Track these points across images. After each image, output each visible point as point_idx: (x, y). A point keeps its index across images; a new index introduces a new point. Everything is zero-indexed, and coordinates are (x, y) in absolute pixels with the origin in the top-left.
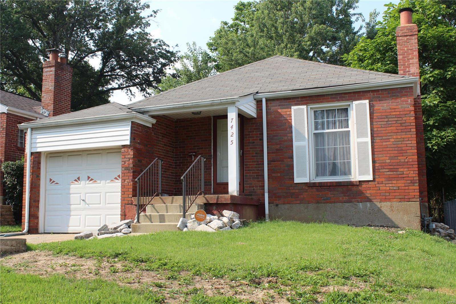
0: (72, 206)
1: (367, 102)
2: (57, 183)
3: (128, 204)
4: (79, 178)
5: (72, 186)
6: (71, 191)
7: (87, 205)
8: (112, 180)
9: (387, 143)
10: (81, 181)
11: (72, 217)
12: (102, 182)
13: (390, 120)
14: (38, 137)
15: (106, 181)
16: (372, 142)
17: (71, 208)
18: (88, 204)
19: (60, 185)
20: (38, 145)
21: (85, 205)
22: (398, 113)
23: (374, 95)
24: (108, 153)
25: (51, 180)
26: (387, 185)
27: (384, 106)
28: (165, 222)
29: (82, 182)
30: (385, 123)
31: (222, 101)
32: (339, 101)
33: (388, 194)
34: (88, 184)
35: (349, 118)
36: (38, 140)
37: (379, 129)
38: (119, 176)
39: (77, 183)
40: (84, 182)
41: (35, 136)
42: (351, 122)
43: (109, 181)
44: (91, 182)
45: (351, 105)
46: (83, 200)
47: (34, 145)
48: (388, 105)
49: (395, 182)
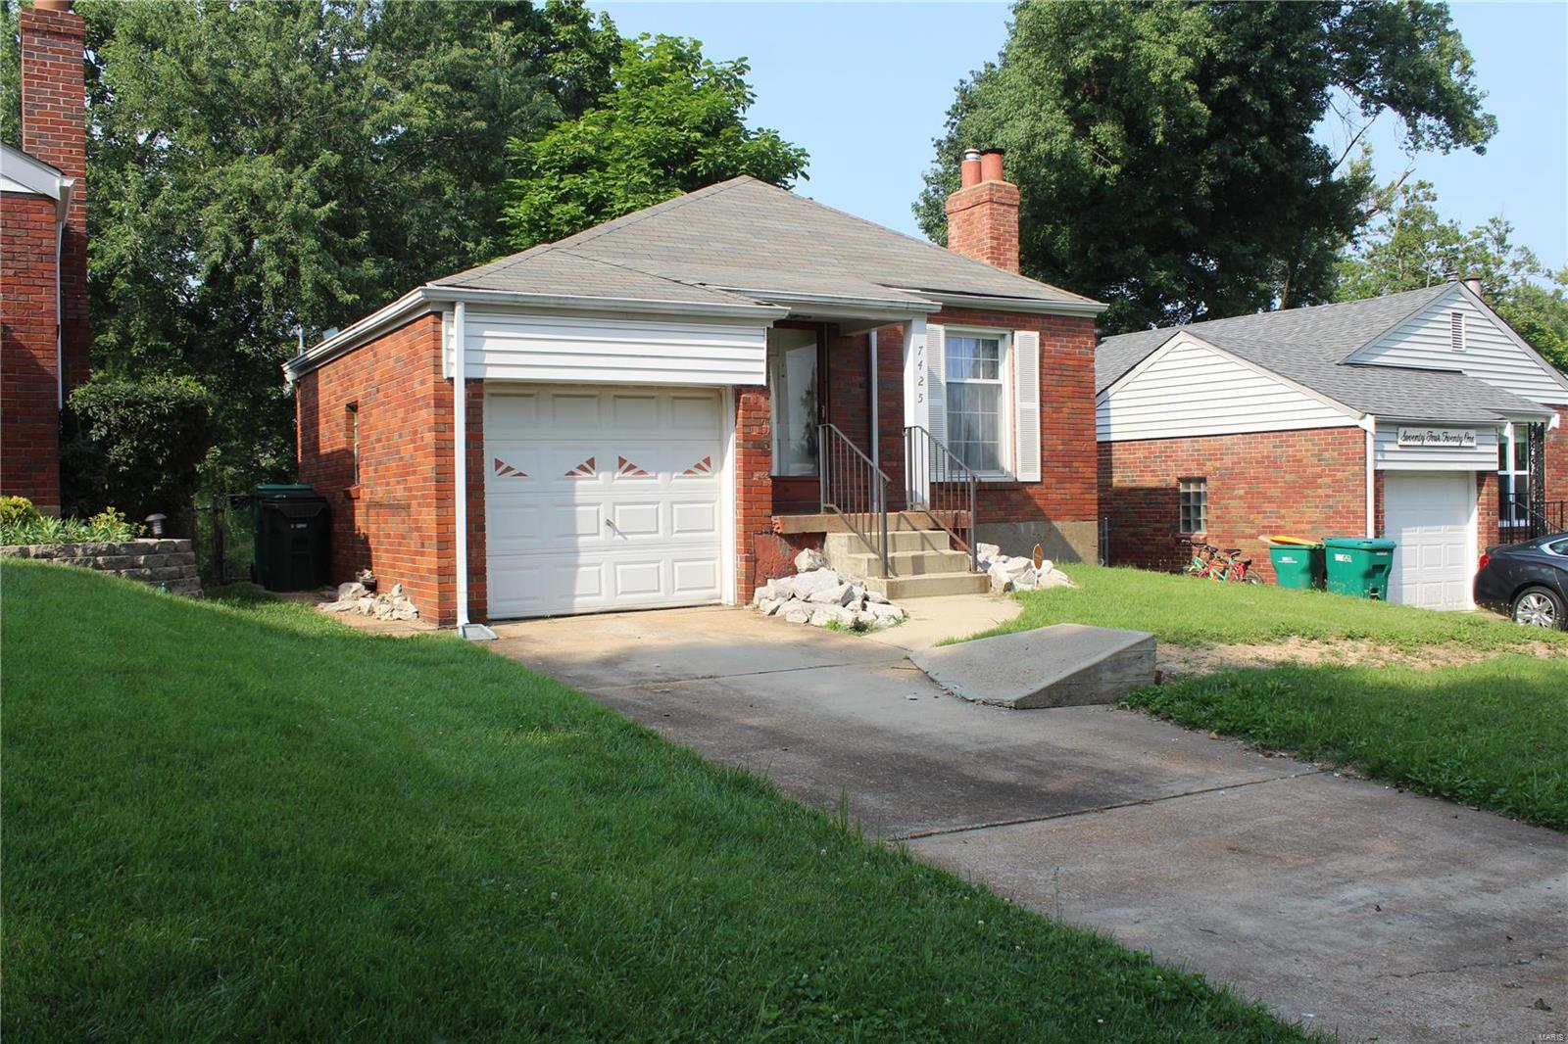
0: (581, 539)
1: (1037, 334)
2: (521, 474)
3: (762, 534)
4: (591, 462)
5: (580, 483)
6: (579, 497)
7: (620, 537)
8: (689, 472)
9: (1060, 415)
10: (598, 473)
11: (581, 569)
12: (660, 475)
13: (1065, 373)
14: (486, 333)
15: (672, 473)
16: (1041, 412)
17: (579, 545)
18: (620, 534)
19: (532, 480)
20: (489, 359)
21: (614, 535)
22: (1075, 363)
23: (1043, 323)
24: (675, 398)
25: (498, 464)
26: (1059, 492)
27: (1057, 346)
28: (923, 573)
29: (601, 475)
30: (1057, 378)
31: (910, 306)
33: (1058, 507)
34: (619, 478)
35: (1000, 360)
36: (488, 345)
37: (1051, 388)
38: (707, 461)
39: (585, 475)
40: (610, 474)
41: (475, 329)
42: (1004, 369)
43: (681, 474)
44: (629, 474)
45: (1009, 337)
46: (609, 523)
47: (475, 357)
48: (1061, 346)
49: (1068, 485)
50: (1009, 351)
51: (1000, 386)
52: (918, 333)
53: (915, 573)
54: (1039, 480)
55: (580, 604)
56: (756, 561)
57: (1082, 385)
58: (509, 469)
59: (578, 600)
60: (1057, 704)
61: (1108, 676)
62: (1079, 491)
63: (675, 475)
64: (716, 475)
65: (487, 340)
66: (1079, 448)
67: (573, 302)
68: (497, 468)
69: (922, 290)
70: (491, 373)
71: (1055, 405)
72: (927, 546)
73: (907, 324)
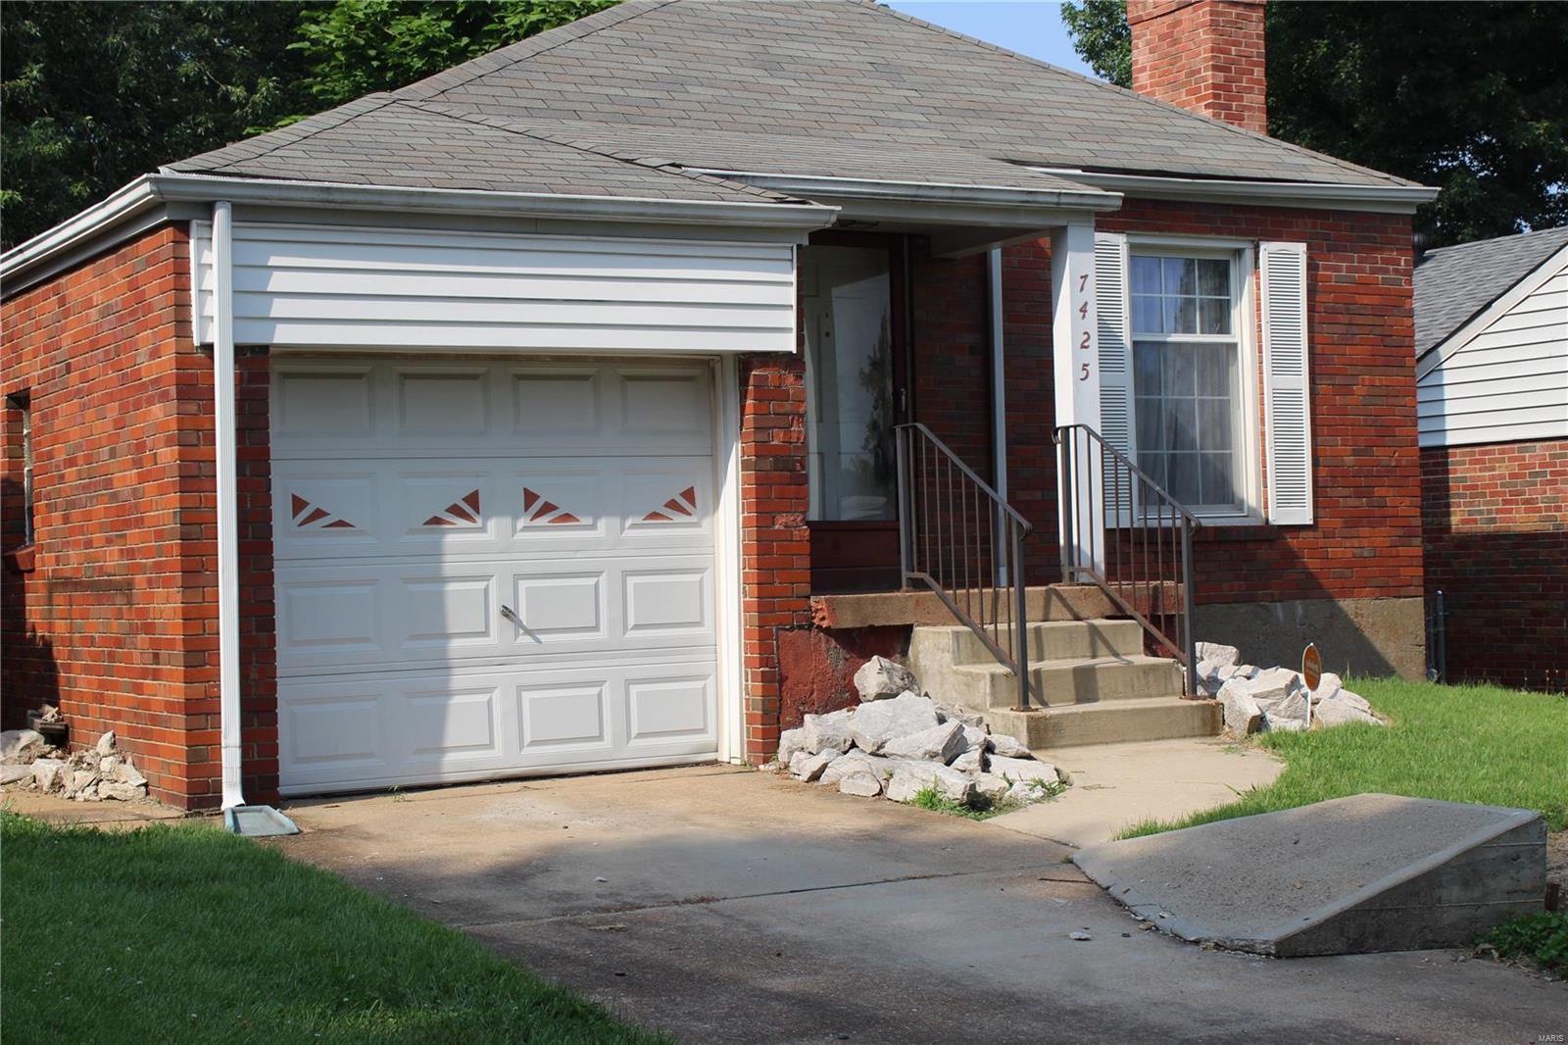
0: (455, 644)
1: (1301, 248)
2: (341, 524)
3: (792, 629)
4: (473, 500)
5: (452, 539)
6: (450, 566)
7: (528, 639)
8: (654, 515)
9: (1349, 399)
10: (486, 518)
11: (456, 700)
12: (602, 523)
13: (1358, 320)
14: (273, 261)
15: (624, 518)
16: (1313, 393)
17: (452, 654)
18: (528, 632)
19: (363, 533)
20: (279, 308)
21: (517, 636)
22: (1375, 300)
23: (1315, 227)
25: (298, 504)
26: (1348, 543)
27: (1342, 270)
28: (1096, 700)
29: (492, 524)
30: (1342, 329)
31: (1063, 200)
32: (1219, 232)
33: (1348, 572)
34: (526, 529)
35: (1233, 298)
36: (278, 282)
37: (1330, 350)
38: (689, 495)
39: (461, 523)
40: (507, 521)
41: (253, 253)
42: (1241, 315)
43: (639, 520)
44: (543, 521)
45: (1249, 255)
46: (507, 613)
47: (253, 305)
48: (1349, 269)
49: (1365, 531)
50: (1249, 282)
51: (1234, 346)
52: (1079, 250)
53: (1079, 700)
54: (1308, 520)
55: (453, 764)
56: (782, 680)
57: (1388, 340)
58: (319, 514)
59: (450, 758)
60: (1357, 947)
61: (1453, 893)
62: (1388, 542)
63: (629, 522)
64: (706, 522)
65: (276, 274)
66: (1385, 460)
67: (433, 201)
68: (295, 514)
69: (1085, 169)
70: (284, 336)
71: (1338, 380)
72: (1102, 648)
73: (1058, 234)
